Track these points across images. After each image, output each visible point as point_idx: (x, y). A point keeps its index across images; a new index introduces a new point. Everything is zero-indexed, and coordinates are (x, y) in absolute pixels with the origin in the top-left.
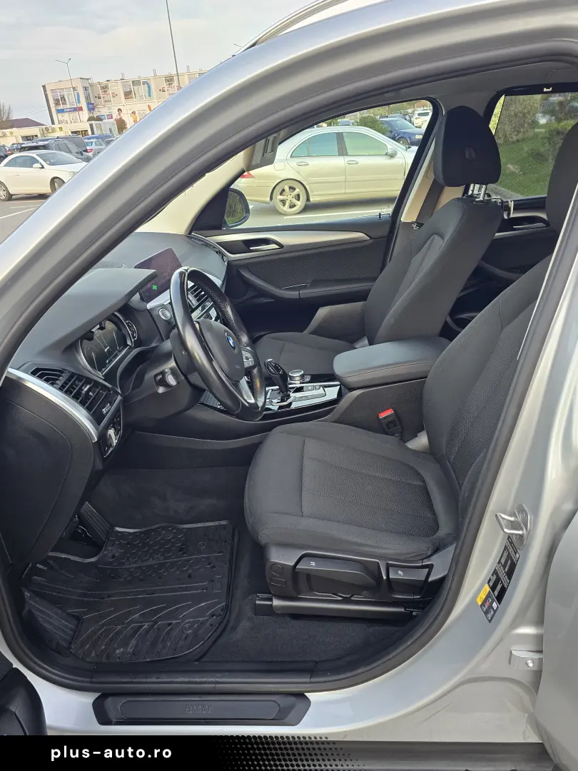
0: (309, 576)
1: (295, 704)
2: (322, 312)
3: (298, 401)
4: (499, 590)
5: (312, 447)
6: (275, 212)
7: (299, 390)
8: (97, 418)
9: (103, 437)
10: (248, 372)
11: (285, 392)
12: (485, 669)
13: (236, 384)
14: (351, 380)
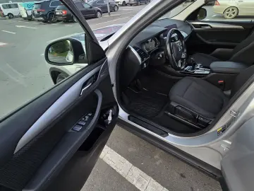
0: (179, 111)
1: (165, 134)
2: (218, 50)
3: (196, 72)
4: (224, 130)
5: (194, 84)
6: (223, 17)
7: (198, 69)
8: (142, 60)
9: (143, 64)
10: (182, 59)
11: (193, 69)
12: (211, 146)
13: (177, 61)
14: (214, 70)
